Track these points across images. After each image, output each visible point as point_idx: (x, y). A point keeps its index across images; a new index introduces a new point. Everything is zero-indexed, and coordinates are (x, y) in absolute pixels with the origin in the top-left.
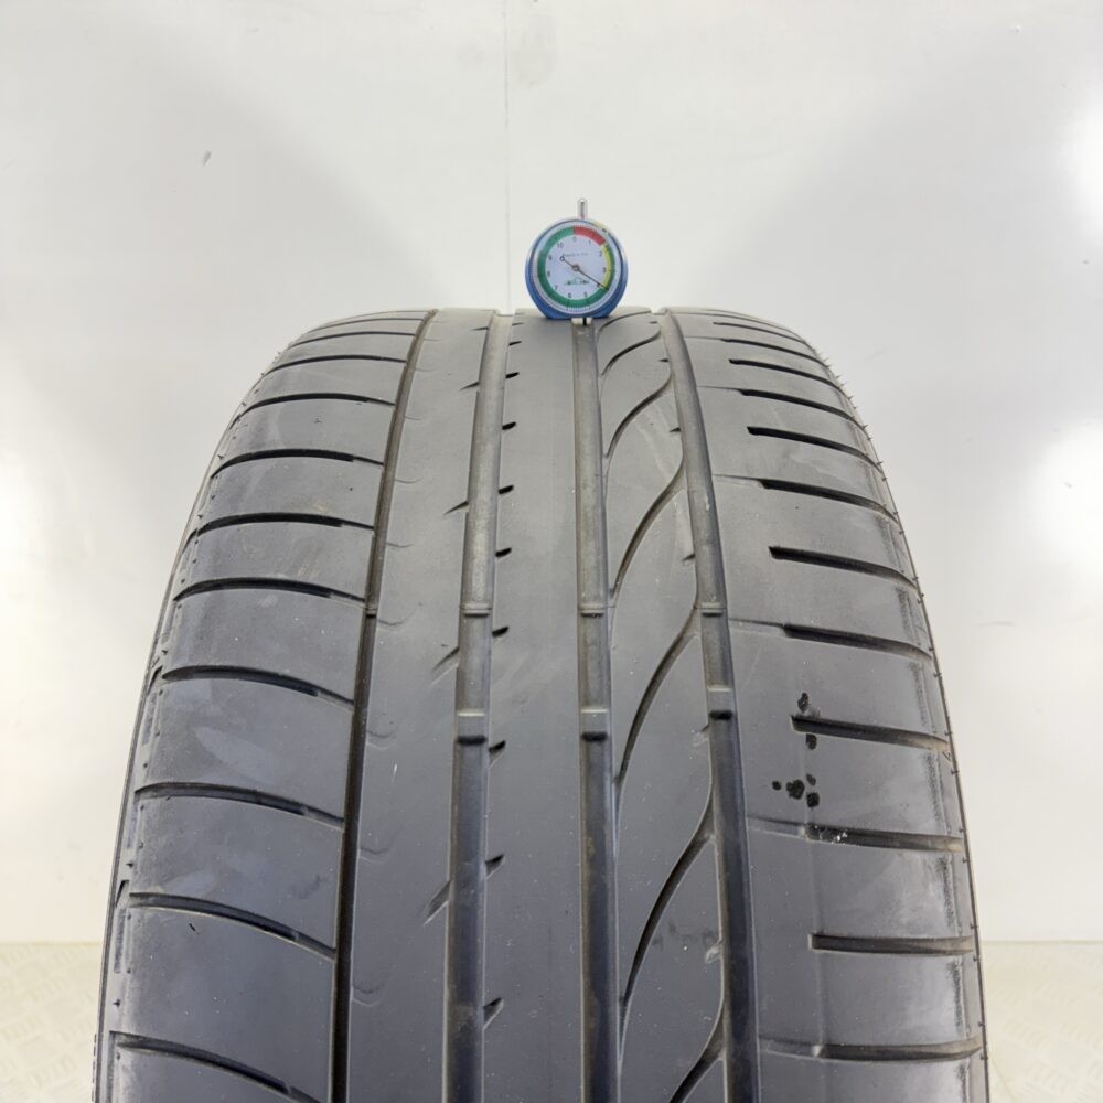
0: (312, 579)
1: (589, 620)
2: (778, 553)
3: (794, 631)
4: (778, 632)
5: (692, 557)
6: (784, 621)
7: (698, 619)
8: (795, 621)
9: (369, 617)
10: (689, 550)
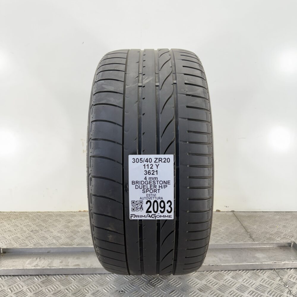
0: (117, 69)
1: (157, 74)
2: (183, 66)
3: (185, 74)
4: (183, 74)
5: (171, 67)
6: (184, 73)
7: (172, 73)
8: (185, 73)
9: (125, 74)
10: (171, 66)
